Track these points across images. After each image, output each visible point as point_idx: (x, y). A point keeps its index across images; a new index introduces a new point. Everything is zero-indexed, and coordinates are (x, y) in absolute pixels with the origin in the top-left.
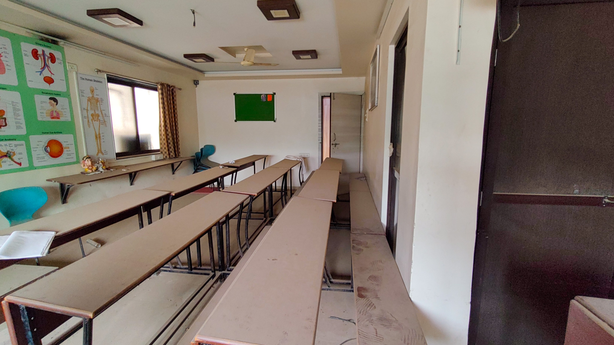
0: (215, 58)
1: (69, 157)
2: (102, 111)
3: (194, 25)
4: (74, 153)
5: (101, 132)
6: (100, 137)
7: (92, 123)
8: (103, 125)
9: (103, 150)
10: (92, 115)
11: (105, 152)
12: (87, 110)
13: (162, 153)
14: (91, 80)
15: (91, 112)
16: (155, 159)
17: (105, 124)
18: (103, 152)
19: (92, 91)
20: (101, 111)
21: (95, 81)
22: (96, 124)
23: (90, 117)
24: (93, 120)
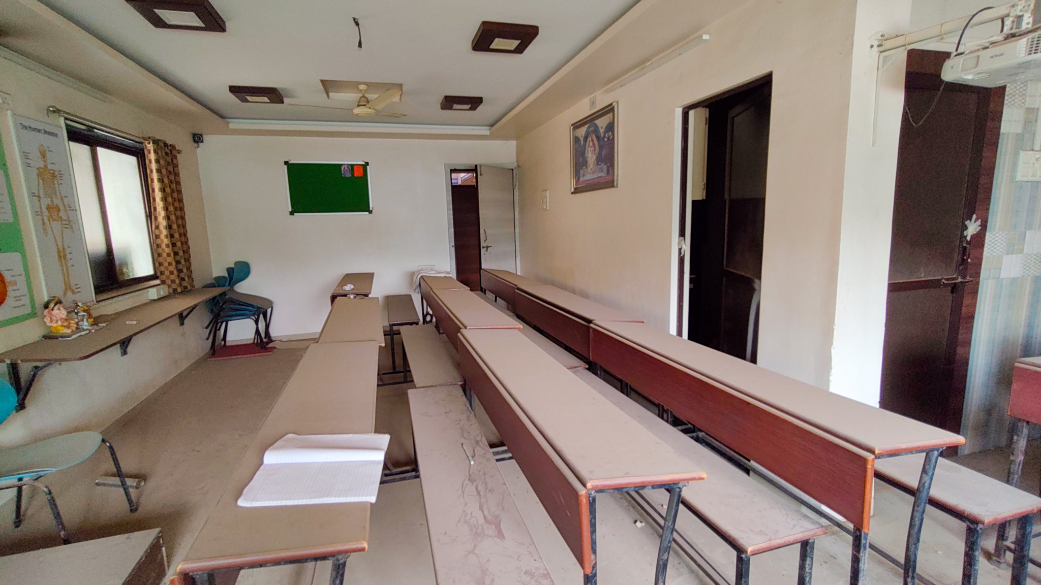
0: (287, 97)
1: (18, 303)
2: (64, 198)
3: (360, 45)
4: (25, 295)
5: (65, 247)
6: (65, 256)
7: (49, 226)
8: (68, 229)
9: (72, 282)
10: (48, 208)
11: (77, 288)
12: (39, 197)
13: (163, 282)
14: (39, 131)
15: (46, 201)
16: (156, 295)
17: (71, 226)
18: (74, 288)
19: (43, 155)
20: (62, 199)
21: (46, 132)
22: (56, 225)
23: (46, 213)
24: (51, 220)
